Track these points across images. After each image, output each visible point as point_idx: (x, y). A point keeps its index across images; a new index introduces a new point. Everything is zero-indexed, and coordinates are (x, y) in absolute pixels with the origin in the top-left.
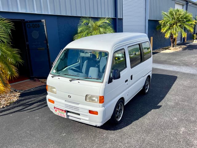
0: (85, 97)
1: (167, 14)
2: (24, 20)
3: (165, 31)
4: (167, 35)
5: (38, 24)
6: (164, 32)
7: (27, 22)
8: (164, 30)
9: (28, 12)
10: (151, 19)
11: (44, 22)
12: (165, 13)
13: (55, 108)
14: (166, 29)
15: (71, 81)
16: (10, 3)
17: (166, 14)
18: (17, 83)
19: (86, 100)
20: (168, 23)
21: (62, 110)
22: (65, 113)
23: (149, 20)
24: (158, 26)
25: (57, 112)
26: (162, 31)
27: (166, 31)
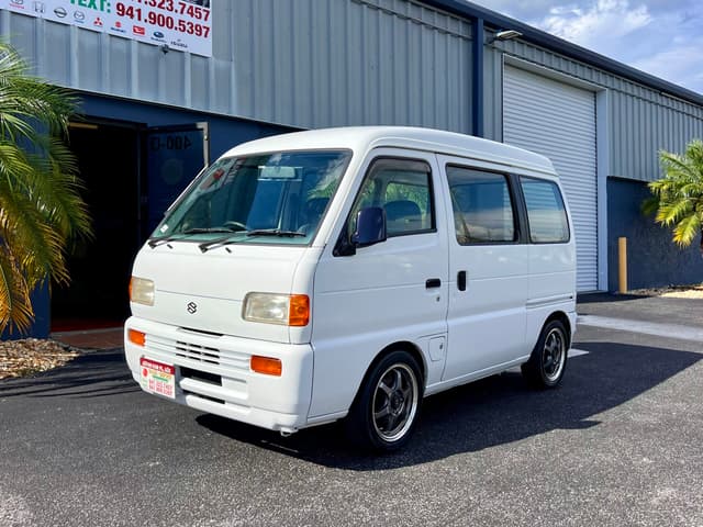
0: (242, 303)
1: (679, 160)
2: (144, 125)
3: (671, 217)
4: (683, 234)
5: (186, 138)
6: (668, 222)
7: (152, 130)
8: (667, 214)
9: (163, 101)
10: (618, 175)
11: (205, 132)
12: (674, 157)
13: (142, 360)
14: (675, 211)
15: (204, 248)
16: (107, 69)
17: (674, 161)
18: (85, 332)
19: (243, 317)
20: (683, 190)
21: (164, 366)
22: (173, 376)
23: (608, 178)
24: (645, 202)
25: (150, 376)
26: (660, 218)
27: (678, 219)
